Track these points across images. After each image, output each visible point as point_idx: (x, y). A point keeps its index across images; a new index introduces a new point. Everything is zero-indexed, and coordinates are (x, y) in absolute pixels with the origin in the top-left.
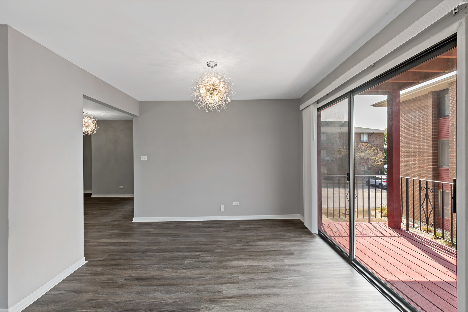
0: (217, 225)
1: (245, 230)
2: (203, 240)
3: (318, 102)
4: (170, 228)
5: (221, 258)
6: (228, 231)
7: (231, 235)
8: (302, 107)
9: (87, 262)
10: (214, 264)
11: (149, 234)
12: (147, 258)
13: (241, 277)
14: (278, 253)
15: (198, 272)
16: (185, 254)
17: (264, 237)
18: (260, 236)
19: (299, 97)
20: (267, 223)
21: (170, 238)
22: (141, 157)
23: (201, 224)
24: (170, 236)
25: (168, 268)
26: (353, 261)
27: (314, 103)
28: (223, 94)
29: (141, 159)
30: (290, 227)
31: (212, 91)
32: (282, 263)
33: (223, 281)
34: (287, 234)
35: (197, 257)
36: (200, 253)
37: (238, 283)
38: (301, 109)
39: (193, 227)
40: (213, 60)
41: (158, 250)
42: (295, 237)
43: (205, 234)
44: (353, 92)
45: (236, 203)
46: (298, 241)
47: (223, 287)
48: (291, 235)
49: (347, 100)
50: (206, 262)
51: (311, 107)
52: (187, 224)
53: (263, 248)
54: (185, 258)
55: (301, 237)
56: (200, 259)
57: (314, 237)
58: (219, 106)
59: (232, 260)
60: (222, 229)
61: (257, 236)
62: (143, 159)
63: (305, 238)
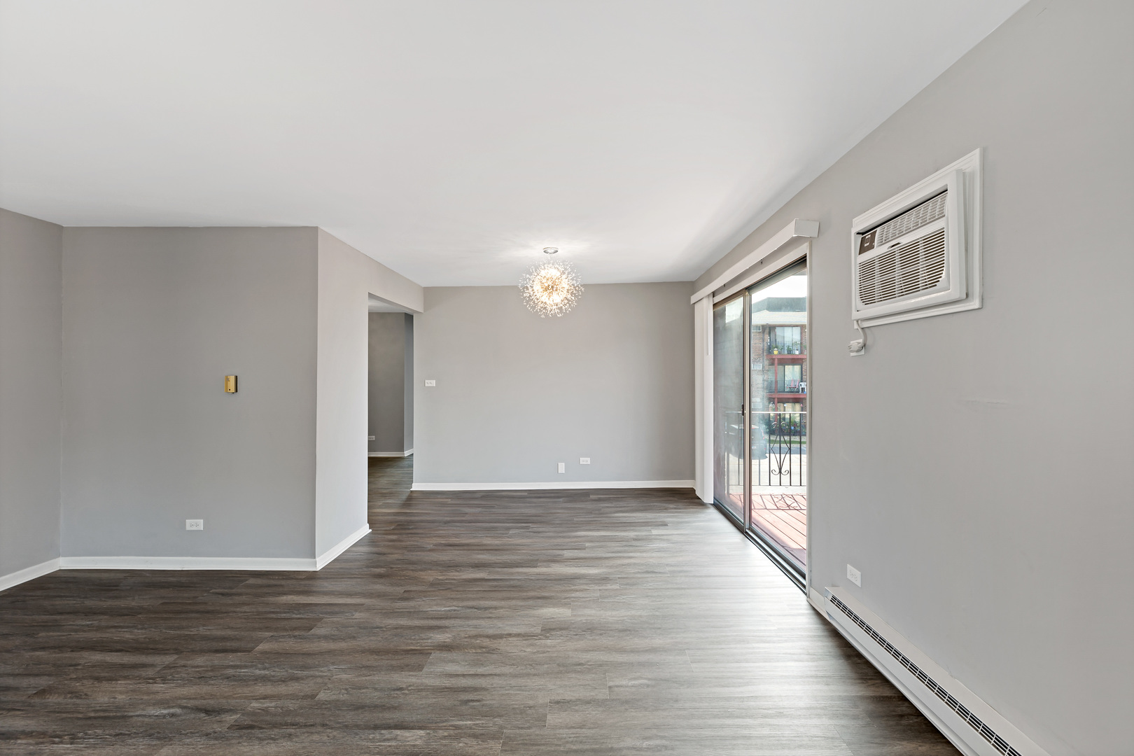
0: (553, 495)
1: (599, 500)
2: (533, 511)
3: (714, 294)
4: (476, 498)
5: (561, 529)
6: (570, 502)
7: (576, 506)
8: (694, 299)
9: (371, 530)
10: (551, 534)
11: (444, 505)
12: (455, 528)
13: (587, 544)
14: (646, 524)
15: (530, 540)
16: (508, 525)
17: (626, 509)
18: (621, 507)
19: (692, 278)
20: (636, 492)
21: (480, 509)
22: (426, 381)
23: (526, 494)
24: (479, 507)
25: (487, 537)
26: (749, 529)
27: (709, 295)
28: (565, 291)
29: (426, 385)
30: (673, 497)
31: (550, 289)
32: (648, 533)
33: (564, 547)
34: (664, 505)
35: (527, 528)
36: (530, 524)
37: (585, 549)
38: (692, 302)
39: (513, 497)
40: (551, 245)
41: (466, 520)
42: (675, 508)
43: (534, 505)
44: (749, 289)
45: (585, 461)
46: (680, 512)
47: (565, 552)
48: (671, 506)
49: (741, 300)
50: (539, 532)
51: (705, 301)
52: (503, 493)
53: (624, 520)
54: (509, 529)
55: (685, 508)
56: (530, 530)
57: (708, 508)
58: (560, 309)
59: (576, 531)
60: (561, 500)
61: (617, 507)
62: (430, 385)
63: (692, 510)
